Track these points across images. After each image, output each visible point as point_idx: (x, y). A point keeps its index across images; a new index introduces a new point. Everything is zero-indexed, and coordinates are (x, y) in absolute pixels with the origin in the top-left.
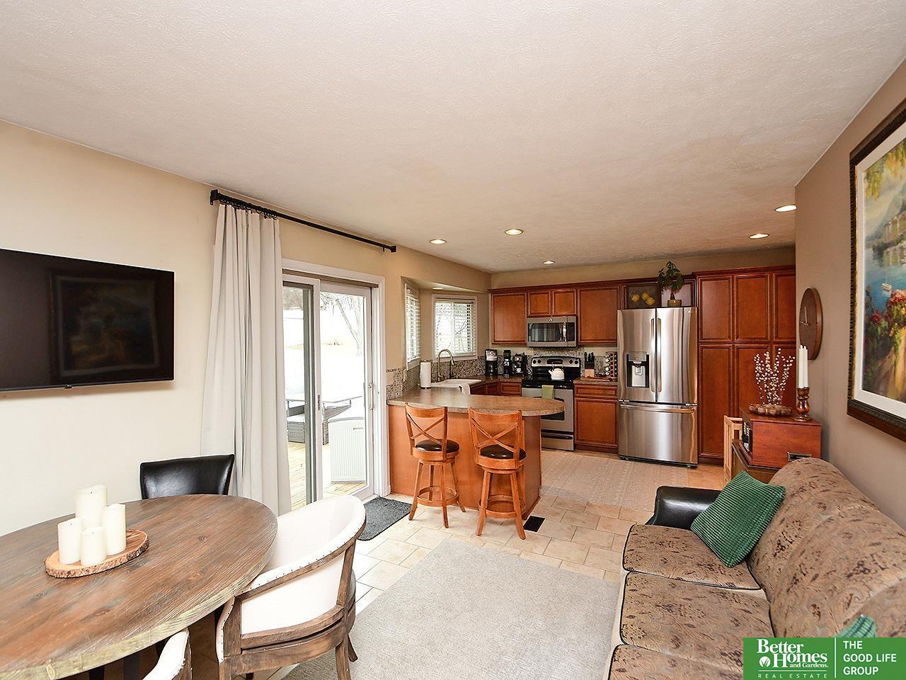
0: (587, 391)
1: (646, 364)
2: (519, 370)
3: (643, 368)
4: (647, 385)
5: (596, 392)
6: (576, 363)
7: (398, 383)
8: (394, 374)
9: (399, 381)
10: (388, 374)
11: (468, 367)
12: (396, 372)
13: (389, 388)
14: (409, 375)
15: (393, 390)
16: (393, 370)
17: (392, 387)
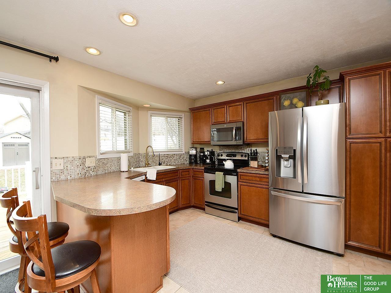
0: (247, 178)
1: (293, 157)
2: (208, 161)
3: (291, 161)
4: (295, 176)
5: (254, 179)
6: (245, 156)
7: (72, 168)
8: (65, 161)
9: (73, 166)
10: (54, 161)
11: (177, 158)
12: (69, 159)
13: (58, 172)
14: (105, 162)
15: (64, 174)
16: (63, 158)
17: (62, 171)
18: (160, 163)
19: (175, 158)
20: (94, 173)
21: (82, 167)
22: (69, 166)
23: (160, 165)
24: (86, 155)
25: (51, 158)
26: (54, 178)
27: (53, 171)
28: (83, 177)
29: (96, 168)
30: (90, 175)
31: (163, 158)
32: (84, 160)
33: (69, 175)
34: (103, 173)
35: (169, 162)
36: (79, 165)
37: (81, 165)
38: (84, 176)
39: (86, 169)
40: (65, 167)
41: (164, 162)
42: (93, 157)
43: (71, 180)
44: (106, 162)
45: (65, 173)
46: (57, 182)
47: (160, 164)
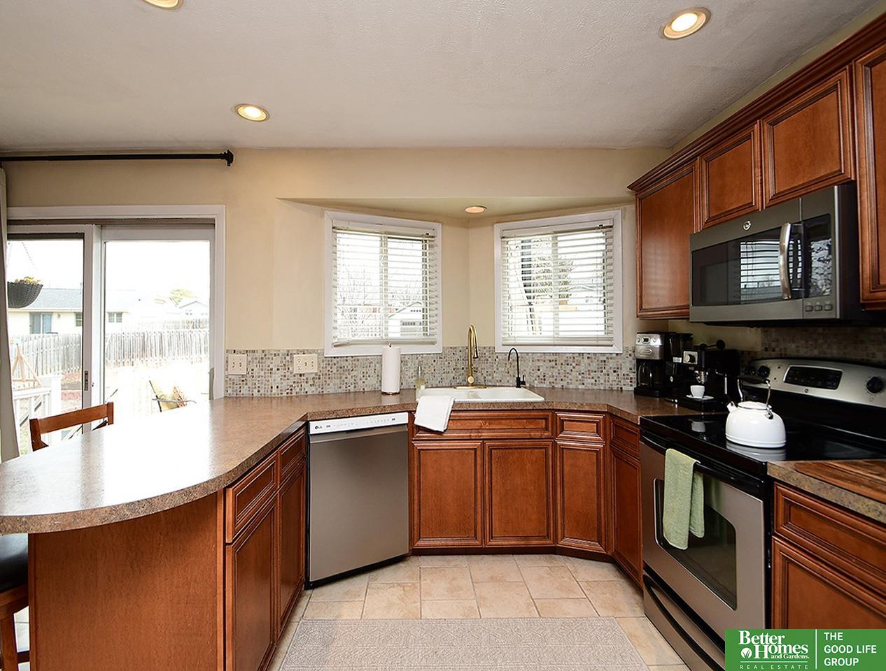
7: (262, 373)
8: (250, 359)
9: (262, 370)
10: (232, 356)
11: (592, 368)
12: (257, 355)
13: (237, 380)
14: (348, 365)
15: (246, 384)
16: (247, 351)
17: (243, 378)
18: (518, 378)
19: (582, 368)
20: (313, 388)
21: (281, 372)
22: (256, 369)
23: (518, 386)
24: (293, 347)
25: (227, 351)
26: (230, 391)
27: (230, 377)
28: (285, 394)
29: (319, 378)
30: (302, 393)
31: (541, 363)
32: (288, 358)
33: (255, 388)
34: (340, 391)
35: (559, 379)
36: (275, 369)
37: (278, 369)
38: (287, 393)
39: (292, 379)
40: (250, 370)
41: (542, 377)
42: (314, 351)
43: (259, 398)
44: (349, 367)
45: (250, 384)
46: (235, 399)
47: (520, 384)
